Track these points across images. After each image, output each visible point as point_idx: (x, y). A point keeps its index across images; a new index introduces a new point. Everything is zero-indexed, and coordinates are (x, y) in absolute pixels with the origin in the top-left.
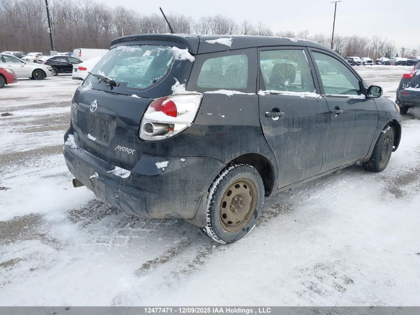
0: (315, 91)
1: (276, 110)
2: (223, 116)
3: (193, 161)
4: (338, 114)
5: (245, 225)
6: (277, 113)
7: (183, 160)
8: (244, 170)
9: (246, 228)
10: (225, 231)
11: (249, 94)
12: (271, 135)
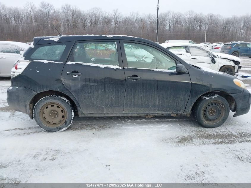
0: (118, 65)
1: (76, 72)
2: (38, 71)
3: (21, 88)
4: (136, 79)
5: (59, 126)
6: (77, 74)
7: (17, 87)
8: (54, 98)
9: (59, 127)
10: (44, 125)
11: (59, 63)
12: (70, 84)
